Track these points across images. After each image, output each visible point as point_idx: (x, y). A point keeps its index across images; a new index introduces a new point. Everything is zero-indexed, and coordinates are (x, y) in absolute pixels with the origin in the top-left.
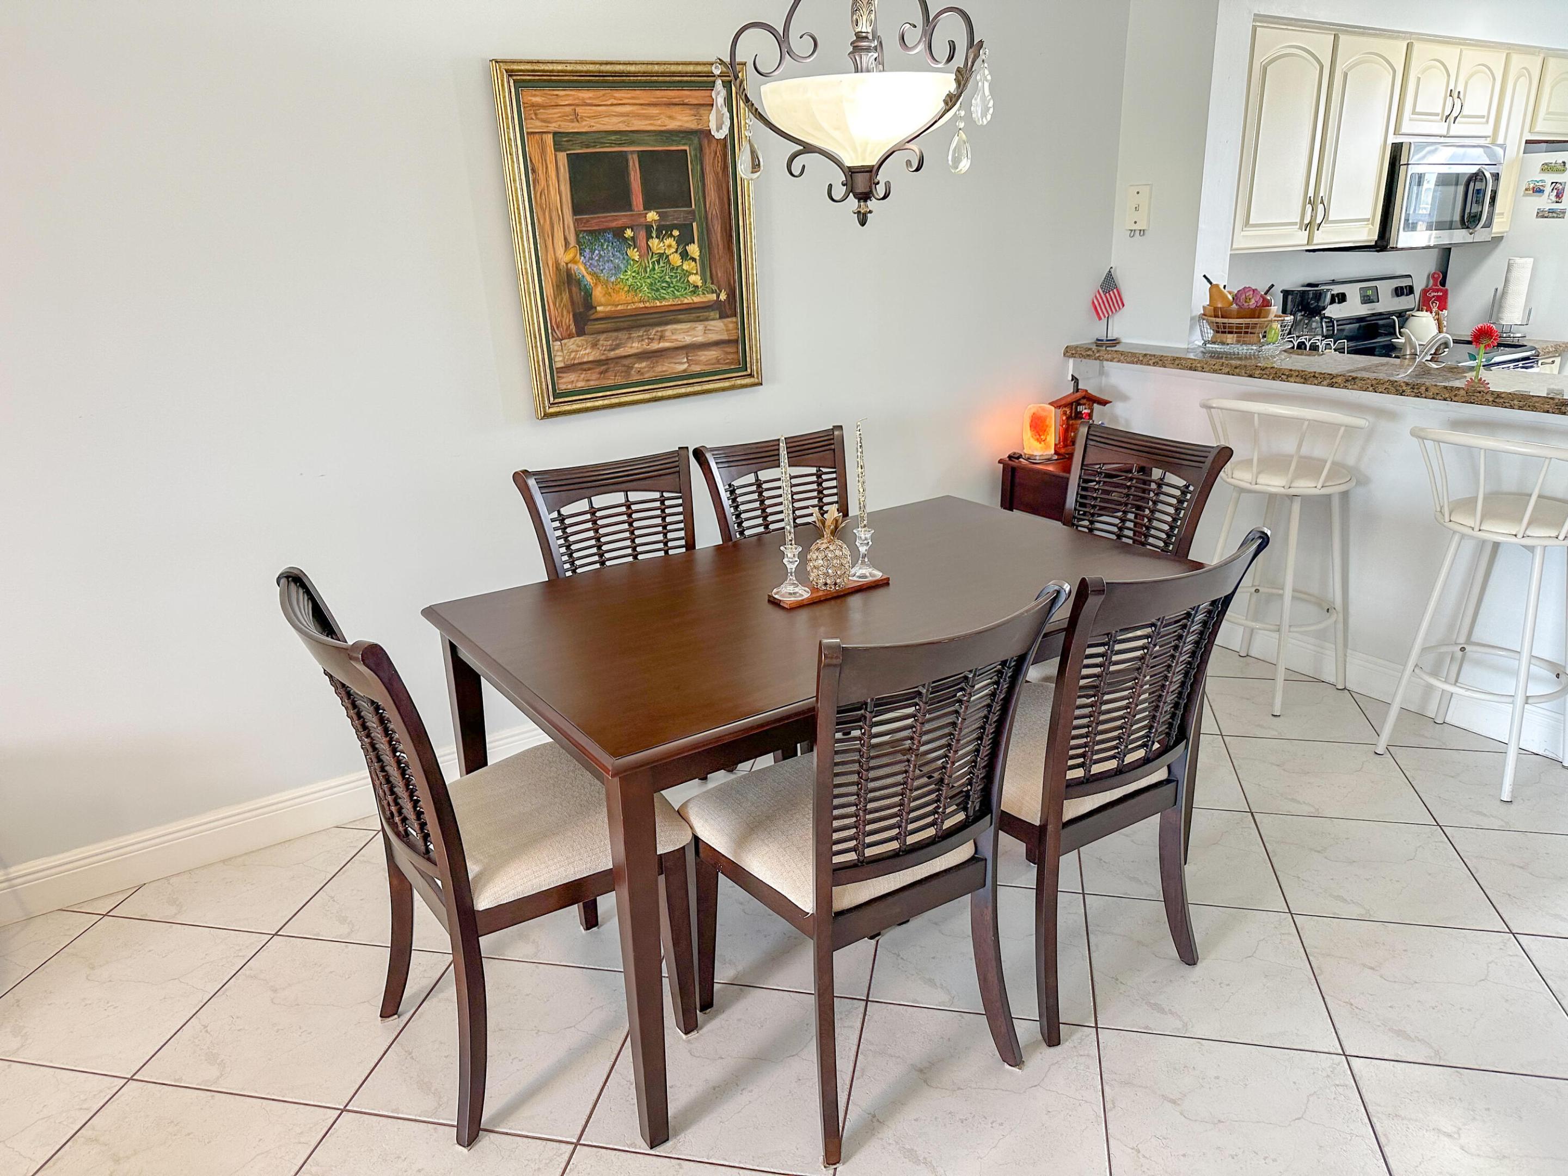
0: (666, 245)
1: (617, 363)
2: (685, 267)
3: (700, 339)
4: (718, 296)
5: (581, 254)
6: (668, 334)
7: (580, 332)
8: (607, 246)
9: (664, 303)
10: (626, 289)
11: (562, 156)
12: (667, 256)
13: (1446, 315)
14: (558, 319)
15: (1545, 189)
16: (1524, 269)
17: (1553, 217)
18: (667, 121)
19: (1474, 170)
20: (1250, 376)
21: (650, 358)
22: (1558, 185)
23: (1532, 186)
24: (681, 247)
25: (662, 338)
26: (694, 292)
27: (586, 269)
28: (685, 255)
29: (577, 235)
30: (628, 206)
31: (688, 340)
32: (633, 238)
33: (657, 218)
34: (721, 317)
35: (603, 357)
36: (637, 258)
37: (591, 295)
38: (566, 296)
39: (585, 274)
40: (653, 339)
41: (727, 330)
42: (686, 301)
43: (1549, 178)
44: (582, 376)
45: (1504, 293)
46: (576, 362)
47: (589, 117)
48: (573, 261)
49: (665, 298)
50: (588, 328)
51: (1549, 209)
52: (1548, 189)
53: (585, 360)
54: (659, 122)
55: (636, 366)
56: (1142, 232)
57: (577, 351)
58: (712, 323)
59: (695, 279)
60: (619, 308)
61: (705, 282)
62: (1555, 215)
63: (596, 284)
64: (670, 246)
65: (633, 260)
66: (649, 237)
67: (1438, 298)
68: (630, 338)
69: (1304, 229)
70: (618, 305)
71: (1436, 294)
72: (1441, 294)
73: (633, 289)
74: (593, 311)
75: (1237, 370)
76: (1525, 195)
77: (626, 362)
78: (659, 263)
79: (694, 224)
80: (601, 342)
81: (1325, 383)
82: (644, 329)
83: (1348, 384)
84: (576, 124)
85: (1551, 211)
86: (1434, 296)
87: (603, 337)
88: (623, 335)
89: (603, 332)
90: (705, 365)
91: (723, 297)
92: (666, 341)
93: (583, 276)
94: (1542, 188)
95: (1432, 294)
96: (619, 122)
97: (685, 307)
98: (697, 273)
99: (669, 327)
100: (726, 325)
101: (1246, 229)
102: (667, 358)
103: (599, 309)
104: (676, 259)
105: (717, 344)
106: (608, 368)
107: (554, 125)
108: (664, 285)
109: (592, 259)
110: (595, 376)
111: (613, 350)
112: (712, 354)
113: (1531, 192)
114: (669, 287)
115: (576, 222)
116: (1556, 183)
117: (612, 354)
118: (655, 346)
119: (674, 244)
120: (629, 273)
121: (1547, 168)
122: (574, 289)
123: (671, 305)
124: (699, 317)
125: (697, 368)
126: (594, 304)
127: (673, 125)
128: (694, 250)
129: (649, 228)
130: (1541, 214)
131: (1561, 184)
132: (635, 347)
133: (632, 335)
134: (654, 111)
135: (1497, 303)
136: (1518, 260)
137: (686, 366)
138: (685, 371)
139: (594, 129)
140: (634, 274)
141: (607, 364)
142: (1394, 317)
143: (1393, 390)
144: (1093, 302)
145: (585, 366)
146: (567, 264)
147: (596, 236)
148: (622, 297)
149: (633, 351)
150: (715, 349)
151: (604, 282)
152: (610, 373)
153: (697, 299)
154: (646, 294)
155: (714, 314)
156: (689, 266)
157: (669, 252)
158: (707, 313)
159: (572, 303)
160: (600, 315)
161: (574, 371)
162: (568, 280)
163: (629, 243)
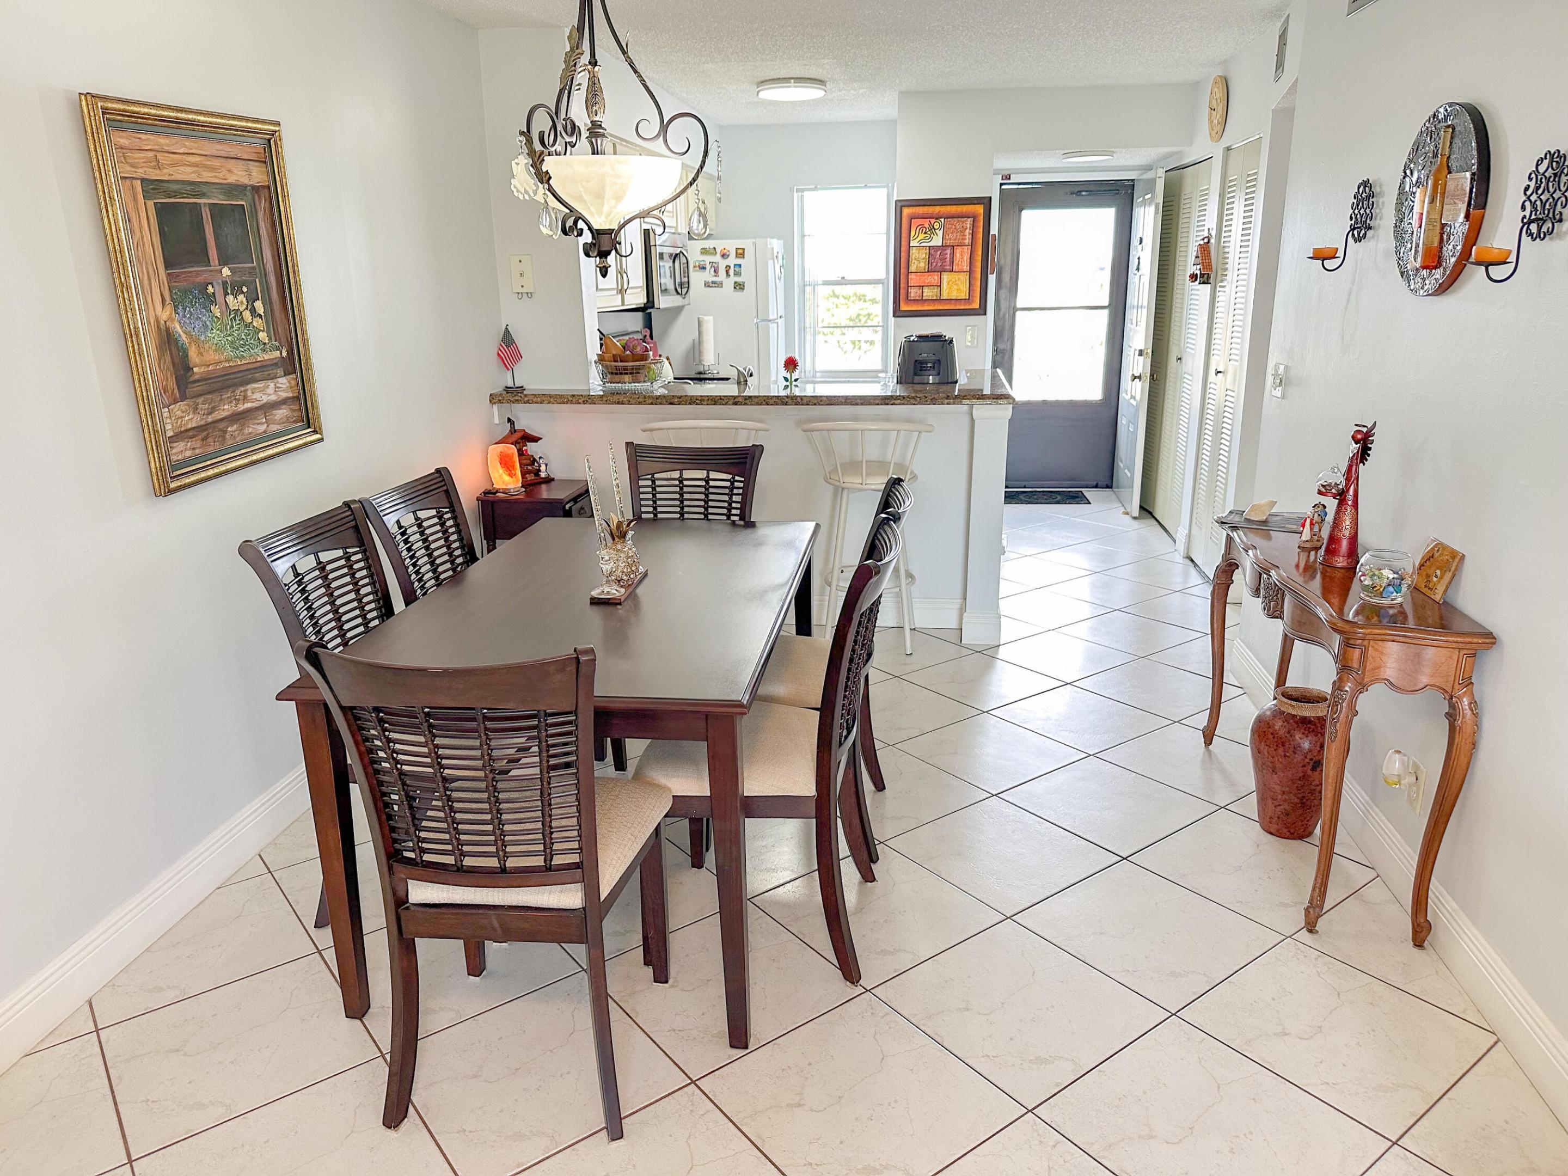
0: (237, 302)
1: (214, 428)
2: (255, 324)
3: (273, 398)
4: (281, 354)
5: (175, 311)
6: (249, 393)
7: (183, 398)
8: (196, 302)
9: (243, 362)
10: (213, 348)
11: (150, 204)
12: (241, 313)
14: (164, 383)
16: (709, 322)
17: (716, 287)
18: (228, 175)
20: (671, 404)
21: (238, 420)
22: (714, 264)
23: (697, 264)
24: (250, 303)
25: (245, 399)
26: (264, 350)
27: (181, 327)
28: (253, 312)
29: (171, 291)
30: (208, 263)
31: (265, 399)
32: (214, 293)
33: (229, 273)
34: (285, 375)
35: (203, 423)
37: (187, 356)
38: (168, 358)
39: (182, 333)
40: (239, 400)
41: (292, 387)
42: (259, 359)
43: (708, 259)
44: (189, 444)
45: (700, 342)
46: (183, 429)
47: (168, 165)
48: (170, 318)
49: (244, 357)
50: (189, 392)
52: (708, 267)
53: (189, 426)
54: (221, 175)
55: (229, 429)
56: (531, 295)
57: (182, 417)
58: (280, 380)
59: (263, 336)
60: (211, 368)
61: (270, 339)
62: (716, 285)
63: (190, 343)
64: (242, 303)
65: (216, 317)
66: (226, 294)
68: (221, 400)
69: (619, 293)
70: (209, 365)
73: (219, 348)
74: (190, 373)
75: (659, 400)
76: (695, 271)
77: (221, 426)
78: (235, 320)
79: (257, 280)
80: (200, 406)
81: (730, 402)
82: (231, 389)
83: (747, 401)
84: (157, 172)
85: (713, 282)
87: (201, 400)
88: (216, 397)
89: (201, 395)
90: (279, 424)
91: (284, 354)
92: (249, 401)
93: (180, 335)
94: (705, 266)
96: (192, 173)
97: (258, 364)
98: (263, 331)
99: (249, 386)
100: (289, 382)
102: (251, 419)
103: (195, 369)
104: (247, 315)
105: (284, 401)
106: (208, 434)
107: (141, 170)
108: (241, 342)
109: (185, 316)
110: (199, 444)
111: (210, 414)
112: (283, 413)
113: (699, 269)
114: (246, 345)
115: (168, 276)
116: (713, 262)
117: (210, 419)
118: (241, 407)
119: (244, 300)
120: (215, 331)
121: (705, 252)
122: (174, 349)
123: (249, 363)
124: (269, 375)
125: (274, 428)
126: (191, 366)
127: (232, 179)
128: (259, 305)
129: (225, 283)
130: (707, 285)
132: (226, 409)
133: (224, 397)
134: (217, 163)
135: (696, 348)
136: (706, 318)
137: (264, 427)
138: (265, 432)
139: (173, 178)
140: (218, 332)
141: (206, 430)
143: (779, 402)
144: (498, 354)
145: (191, 433)
146: (165, 322)
147: (186, 292)
148: (211, 356)
149: (225, 414)
150: (284, 407)
151: (196, 341)
152: (211, 440)
153: (266, 357)
154: (229, 353)
155: (280, 371)
156: (258, 323)
157: (242, 309)
158: (275, 371)
159: (174, 365)
160: (197, 377)
161: (182, 440)
162: (167, 340)
163: (212, 299)
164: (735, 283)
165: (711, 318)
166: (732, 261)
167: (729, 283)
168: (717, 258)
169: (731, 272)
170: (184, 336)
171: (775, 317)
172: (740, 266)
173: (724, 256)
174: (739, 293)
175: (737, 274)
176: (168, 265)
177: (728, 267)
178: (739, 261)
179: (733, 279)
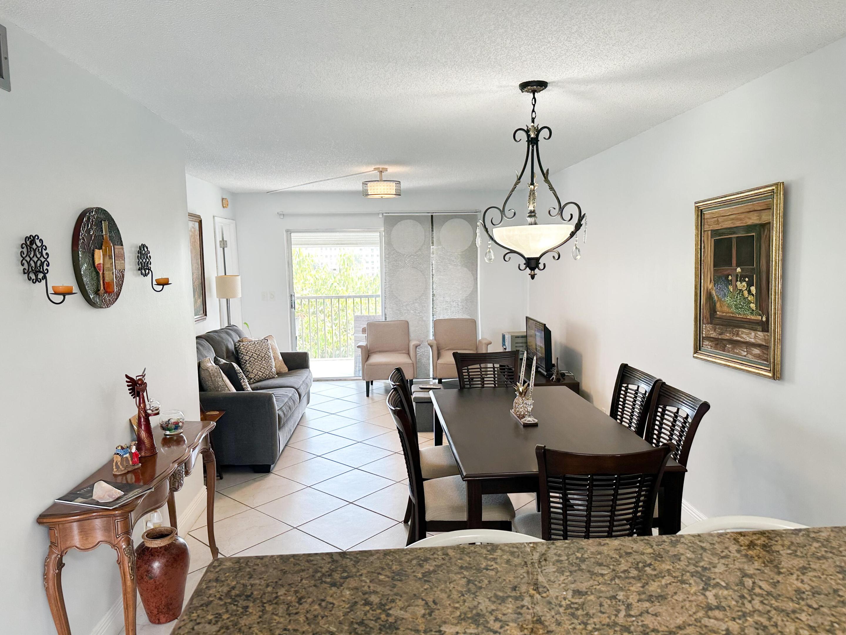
0: (742, 285)
1: (721, 342)
2: (749, 299)
3: (753, 340)
4: (762, 318)
5: (714, 285)
6: (740, 333)
7: (711, 324)
8: (723, 283)
9: (740, 316)
10: (727, 305)
11: (712, 240)
12: (743, 291)
14: (705, 314)
18: (747, 220)
21: (732, 343)
24: (748, 287)
25: (738, 335)
26: (752, 313)
27: (715, 293)
28: (749, 292)
29: (714, 277)
30: (730, 264)
31: (748, 339)
32: (731, 280)
33: (740, 271)
34: (762, 331)
35: (717, 337)
36: (732, 290)
37: (715, 306)
38: (708, 305)
40: (734, 334)
41: (765, 340)
42: (748, 317)
44: (710, 344)
46: (709, 336)
47: (721, 222)
48: (712, 288)
49: (740, 314)
50: (714, 322)
53: (711, 336)
54: (744, 222)
55: (727, 346)
57: (709, 331)
58: (759, 333)
59: (753, 306)
60: (724, 314)
61: (757, 308)
63: (718, 301)
64: (744, 286)
65: (730, 291)
66: (737, 280)
68: (726, 330)
73: (729, 306)
74: (715, 313)
77: (725, 342)
78: (739, 295)
79: (755, 276)
80: (717, 329)
82: (731, 327)
84: (717, 226)
87: (718, 327)
89: (718, 325)
90: (754, 356)
91: (764, 319)
92: (739, 336)
93: (714, 296)
96: (731, 223)
97: (748, 320)
98: (753, 303)
99: (740, 329)
100: (764, 336)
102: (739, 346)
103: (718, 313)
104: (746, 293)
105: (759, 346)
107: (711, 226)
108: (740, 306)
109: (717, 288)
110: (714, 345)
111: (720, 334)
112: (756, 351)
114: (742, 308)
115: (714, 270)
117: (720, 337)
118: (735, 338)
119: (746, 285)
120: (728, 297)
122: (711, 302)
123: (743, 318)
124: (753, 328)
125: (750, 357)
126: (716, 310)
127: (750, 222)
128: (753, 289)
129: (737, 276)
133: (728, 330)
134: (743, 216)
137: (746, 354)
138: (745, 356)
139: (723, 227)
140: (730, 299)
141: (718, 341)
145: (712, 339)
146: (710, 290)
147: (719, 277)
148: (725, 309)
149: (727, 338)
150: (759, 348)
151: (720, 300)
152: (719, 346)
153: (753, 317)
154: (733, 309)
155: (760, 328)
156: (750, 298)
157: (743, 289)
158: (756, 327)
159: (710, 308)
160: (718, 316)
161: (708, 340)
162: (710, 296)
163: (729, 282)
170: (716, 297)
176: (715, 266)
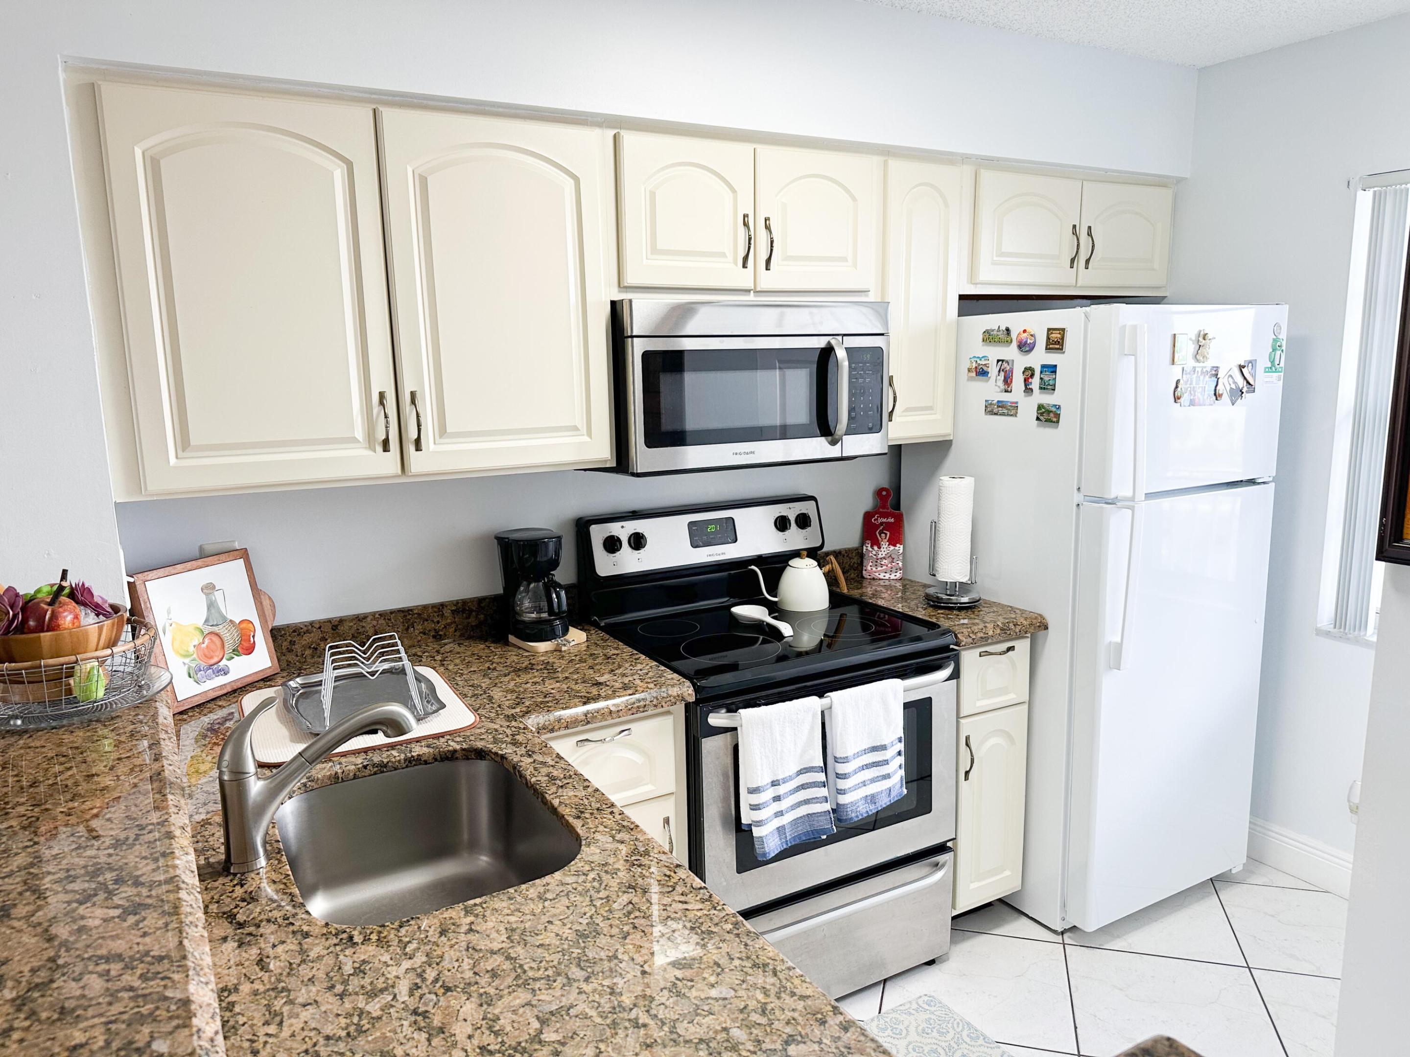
13: (901, 551)
15: (989, 370)
17: (1003, 414)
19: (821, 343)
22: (1005, 365)
23: (974, 365)
43: (995, 353)
51: (998, 402)
52: (993, 370)
62: (1006, 411)
67: (888, 527)
69: (379, 449)
71: (885, 520)
72: (892, 520)
76: (970, 379)
85: (1001, 404)
86: (882, 524)
94: (985, 368)
95: (880, 520)
101: (185, 454)
113: (974, 374)
116: (1003, 361)
121: (989, 338)
130: (989, 409)
131: (1007, 362)
142: (753, 567)
164: (1040, 407)
165: (968, 482)
166: (1039, 357)
167: (1028, 406)
168: (1010, 352)
169: (1035, 383)
171: (1129, 494)
172: (1053, 369)
173: (1025, 347)
174: (1048, 432)
175: (1048, 387)
177: (1029, 373)
178: (1052, 359)
179: (1040, 398)
